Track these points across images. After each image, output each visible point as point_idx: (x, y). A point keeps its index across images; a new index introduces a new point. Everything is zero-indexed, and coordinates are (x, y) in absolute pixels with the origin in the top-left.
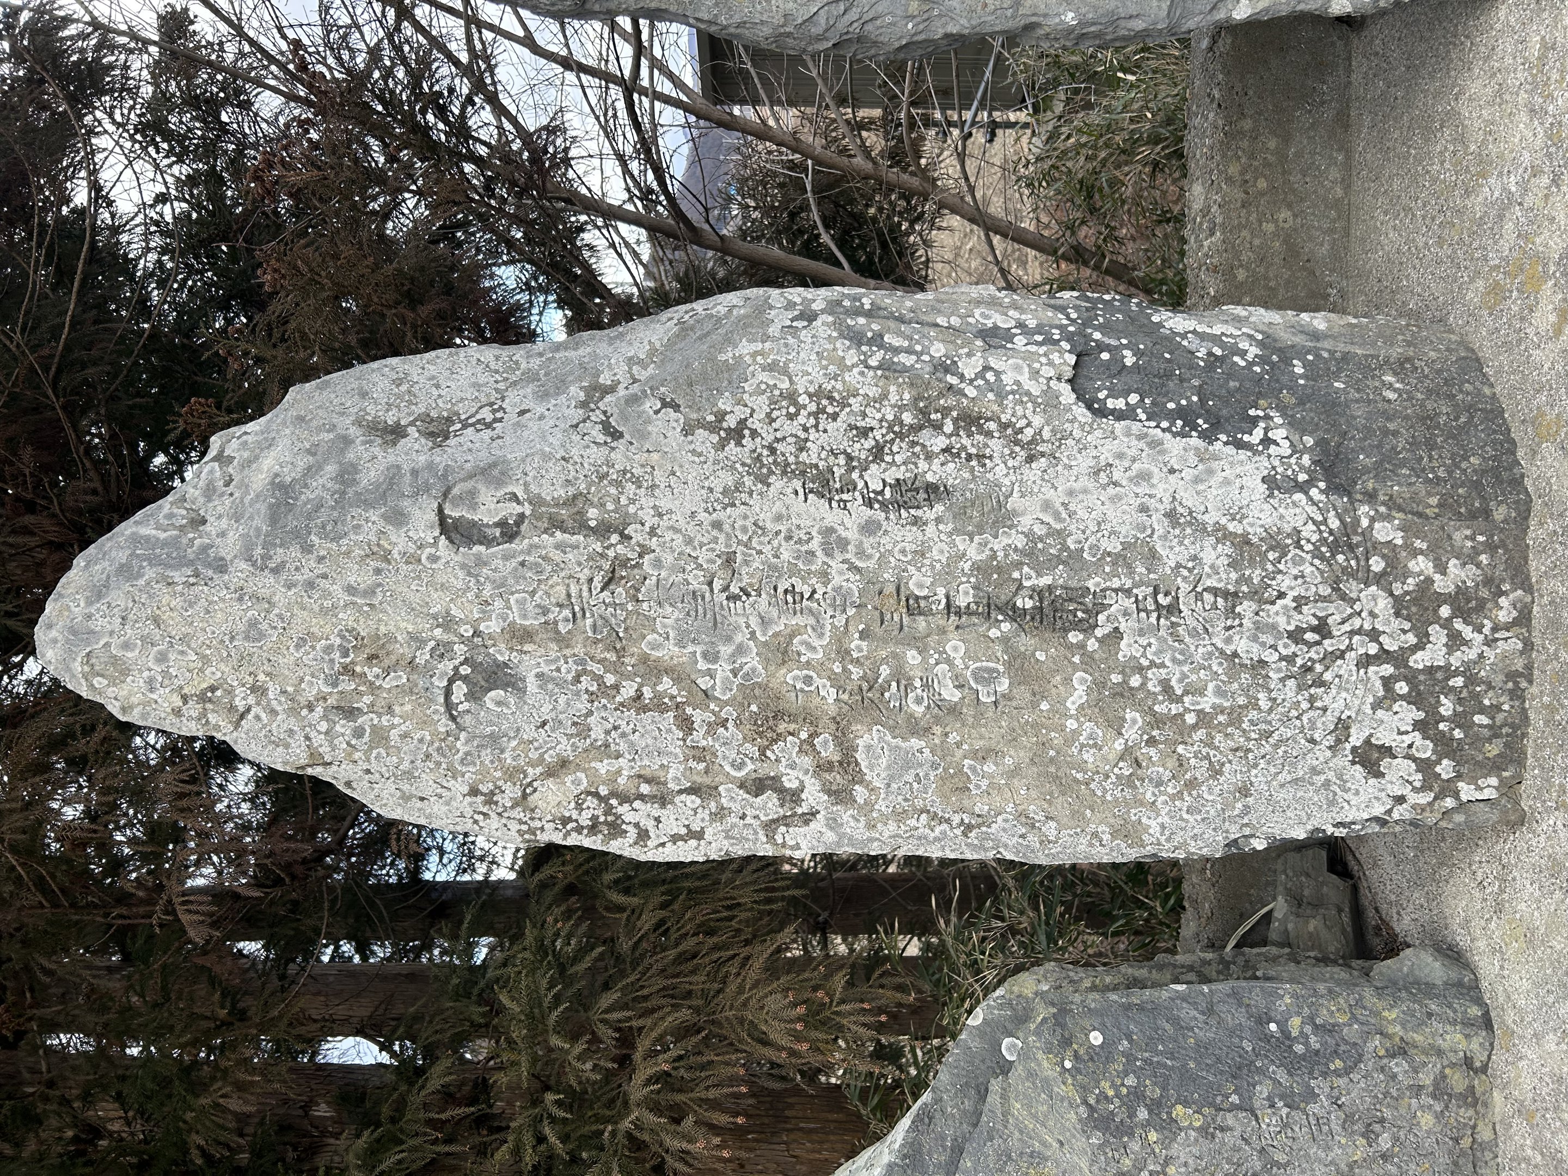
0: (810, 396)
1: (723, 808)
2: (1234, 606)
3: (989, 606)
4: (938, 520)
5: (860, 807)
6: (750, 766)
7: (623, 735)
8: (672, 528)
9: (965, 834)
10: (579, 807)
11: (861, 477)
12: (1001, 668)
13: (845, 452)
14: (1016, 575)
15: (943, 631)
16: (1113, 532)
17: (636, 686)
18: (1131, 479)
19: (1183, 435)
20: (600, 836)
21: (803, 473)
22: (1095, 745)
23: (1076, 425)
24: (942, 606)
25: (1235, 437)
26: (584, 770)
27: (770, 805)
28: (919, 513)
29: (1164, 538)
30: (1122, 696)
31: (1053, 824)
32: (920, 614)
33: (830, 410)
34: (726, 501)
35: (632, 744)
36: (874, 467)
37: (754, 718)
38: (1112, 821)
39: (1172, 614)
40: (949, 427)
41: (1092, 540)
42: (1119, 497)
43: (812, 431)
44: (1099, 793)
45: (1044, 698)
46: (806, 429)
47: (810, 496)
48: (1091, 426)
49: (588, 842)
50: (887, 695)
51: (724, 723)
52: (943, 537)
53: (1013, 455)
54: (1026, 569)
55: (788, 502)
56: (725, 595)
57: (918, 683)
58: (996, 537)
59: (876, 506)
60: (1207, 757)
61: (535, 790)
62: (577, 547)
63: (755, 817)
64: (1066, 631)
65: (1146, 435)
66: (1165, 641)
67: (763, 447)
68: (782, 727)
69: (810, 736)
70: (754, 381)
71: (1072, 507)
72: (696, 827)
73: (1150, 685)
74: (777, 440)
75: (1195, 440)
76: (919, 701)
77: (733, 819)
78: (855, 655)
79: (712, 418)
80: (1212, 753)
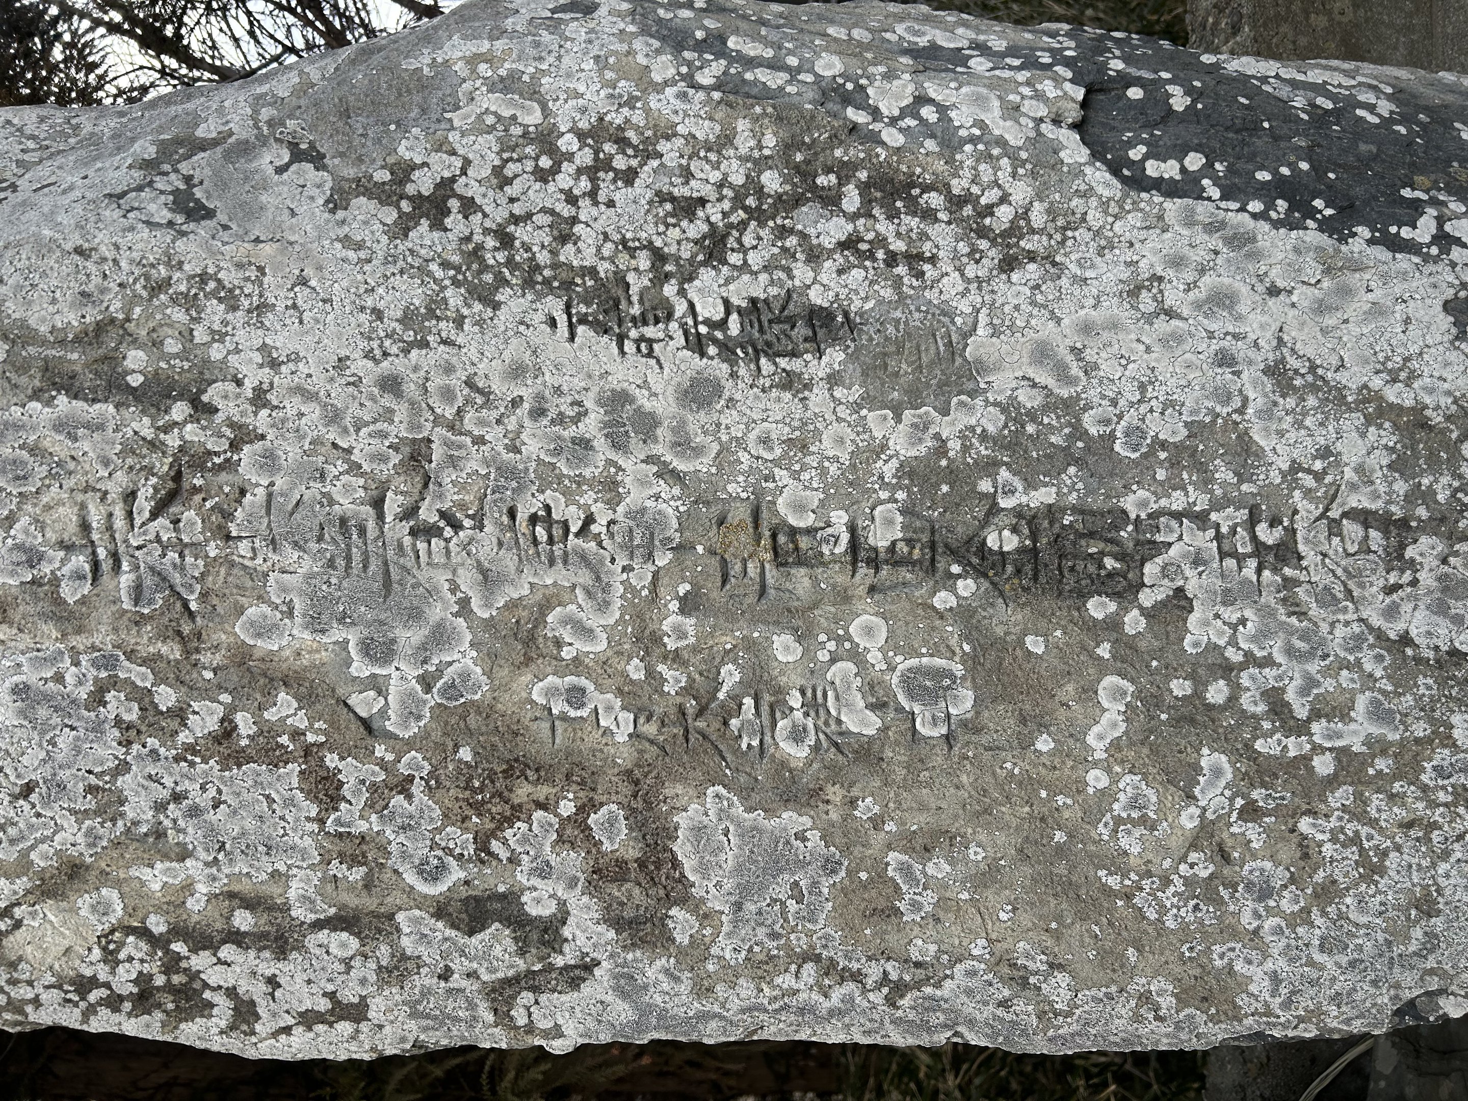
0: (581, 135)
1: (404, 958)
2: (1402, 547)
3: (933, 546)
4: (833, 380)
5: (682, 953)
6: (457, 874)
7: (194, 812)
8: (298, 391)
9: (891, 1002)
10: (111, 958)
11: (682, 292)
12: (958, 669)
13: (650, 246)
14: (985, 486)
15: (844, 597)
16: (1169, 404)
17: (220, 711)
18: (1198, 305)
19: (1293, 226)
20: (158, 1015)
21: (568, 285)
22: (1144, 819)
23: (1094, 203)
24: (840, 549)
25: (1385, 232)
26: (118, 884)
27: (498, 951)
28: (795, 365)
29: (1266, 414)
30: (1192, 721)
31: (1062, 979)
32: (800, 563)
33: (620, 163)
34: (410, 336)
35: (212, 830)
36: (706, 275)
37: (465, 773)
38: (1177, 969)
39: (1284, 561)
40: (852, 200)
41: (1131, 418)
42: (1178, 338)
43: (585, 203)
44: (1152, 915)
45: (1043, 727)
46: (571, 199)
47: (581, 329)
48: (1120, 204)
49: (132, 1027)
50: (734, 723)
51: (404, 786)
52: (843, 412)
53: (975, 256)
54: (1004, 474)
55: (536, 341)
56: (406, 526)
57: (795, 700)
58: (945, 412)
59: (712, 350)
60: (1356, 840)
61: (18, 924)
62: (101, 427)
63: (471, 975)
64: (1083, 596)
65: (1223, 224)
66: (1272, 614)
67: (486, 231)
68: (522, 792)
69: (581, 809)
70: (474, 110)
71: (1090, 355)
72: (349, 996)
73: (1245, 701)
74: (516, 220)
75: (1312, 236)
76: (797, 735)
77: (425, 979)
78: (671, 644)
79: (386, 176)
80: (1364, 831)
